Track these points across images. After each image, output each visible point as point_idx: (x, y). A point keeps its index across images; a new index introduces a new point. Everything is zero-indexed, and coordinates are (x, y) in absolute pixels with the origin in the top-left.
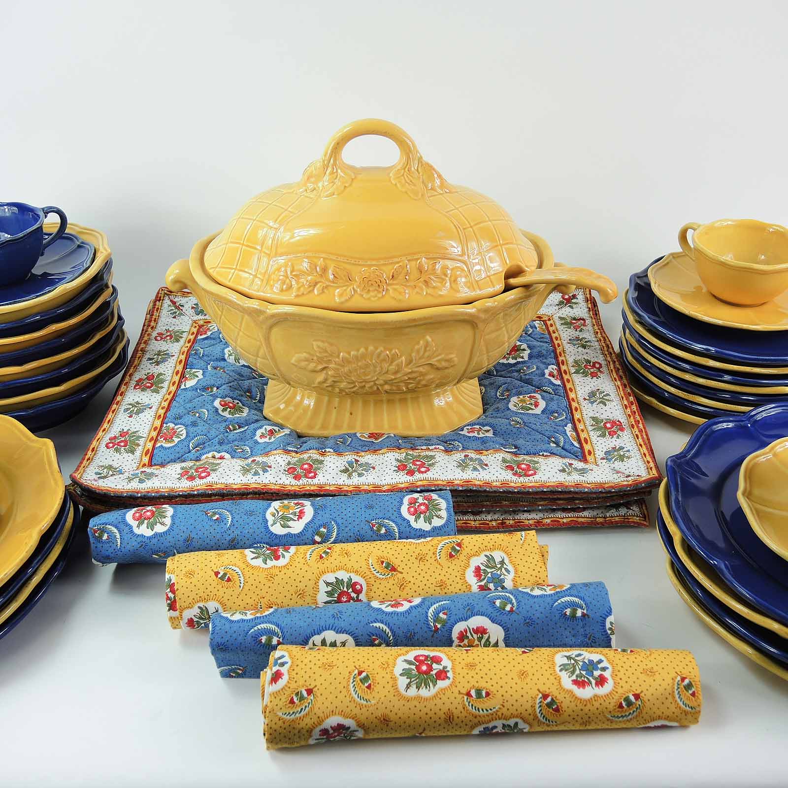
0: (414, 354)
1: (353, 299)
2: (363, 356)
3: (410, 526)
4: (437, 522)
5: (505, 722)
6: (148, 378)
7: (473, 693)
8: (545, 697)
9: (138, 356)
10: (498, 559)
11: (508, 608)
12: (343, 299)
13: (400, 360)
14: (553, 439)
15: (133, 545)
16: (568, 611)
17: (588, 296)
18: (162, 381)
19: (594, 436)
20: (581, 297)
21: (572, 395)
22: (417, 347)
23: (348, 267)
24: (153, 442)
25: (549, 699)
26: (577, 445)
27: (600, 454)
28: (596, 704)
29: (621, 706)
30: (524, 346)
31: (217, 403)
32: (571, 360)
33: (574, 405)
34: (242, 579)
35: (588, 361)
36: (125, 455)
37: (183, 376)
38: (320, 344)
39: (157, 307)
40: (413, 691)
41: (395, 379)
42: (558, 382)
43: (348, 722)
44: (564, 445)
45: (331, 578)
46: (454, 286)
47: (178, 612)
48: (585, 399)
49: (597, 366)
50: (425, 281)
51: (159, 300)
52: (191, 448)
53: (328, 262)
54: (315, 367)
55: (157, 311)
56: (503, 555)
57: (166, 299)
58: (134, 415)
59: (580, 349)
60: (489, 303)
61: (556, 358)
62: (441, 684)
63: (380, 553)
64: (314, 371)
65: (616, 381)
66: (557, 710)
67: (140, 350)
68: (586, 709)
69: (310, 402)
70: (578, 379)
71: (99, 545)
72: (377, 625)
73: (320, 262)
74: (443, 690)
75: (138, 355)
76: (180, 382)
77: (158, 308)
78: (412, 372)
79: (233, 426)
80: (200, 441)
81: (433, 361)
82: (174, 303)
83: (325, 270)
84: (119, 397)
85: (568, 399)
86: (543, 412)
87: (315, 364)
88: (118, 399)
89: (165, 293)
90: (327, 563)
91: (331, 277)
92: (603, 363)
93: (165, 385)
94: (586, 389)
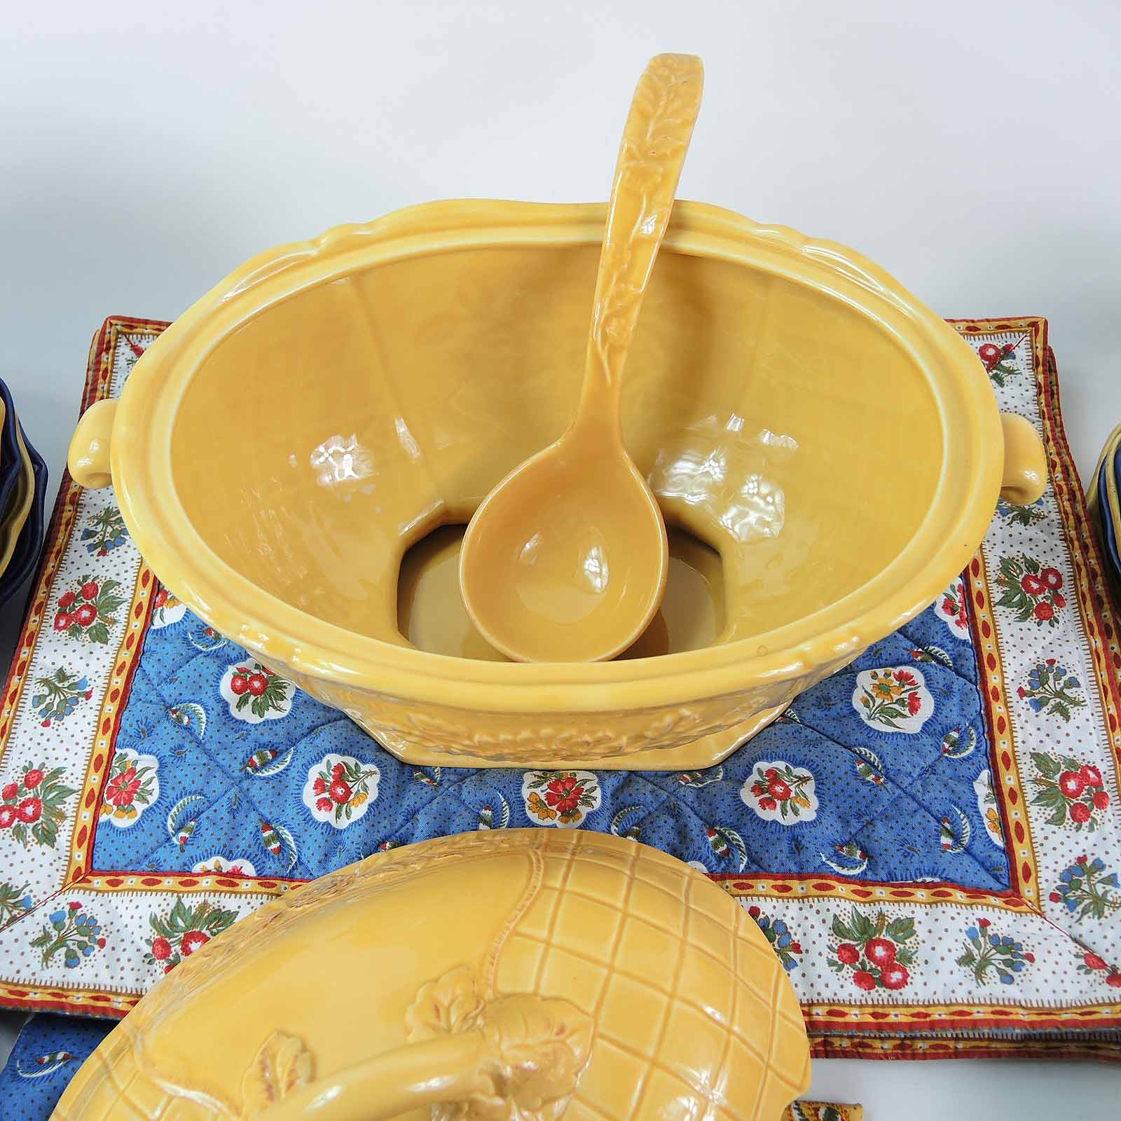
6: (85, 593)
9: (64, 521)
14: (947, 825)
17: (1040, 353)
18: (114, 604)
19: (1037, 818)
20: (1022, 354)
21: (994, 680)
24: (93, 805)
26: (998, 840)
27: (1049, 877)
33: (997, 709)
35: (1032, 565)
36: (37, 849)
39: (103, 367)
42: (963, 633)
44: (971, 845)
48: (1021, 692)
49: (1052, 579)
51: (108, 349)
52: (170, 830)
55: (104, 378)
57: (123, 344)
58: (52, 720)
59: (1018, 527)
65: (1092, 634)
70: (1007, 623)
75: (67, 515)
76: (152, 605)
77: (106, 370)
79: (262, 757)
80: (191, 808)
84: (25, 649)
85: (985, 690)
86: (928, 728)
88: (23, 657)
89: (118, 332)
92: (1065, 570)
93: (121, 613)
94: (1026, 659)
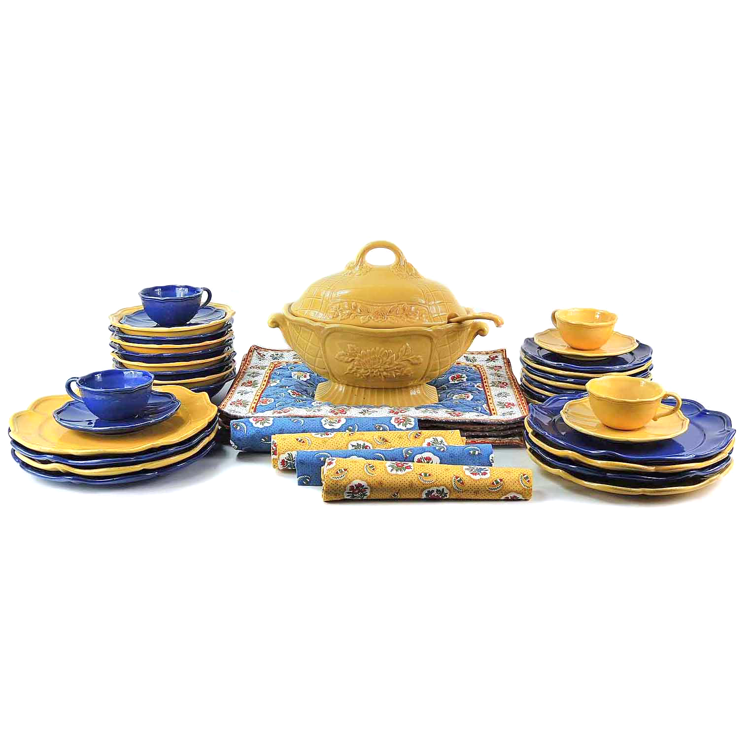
0: (400, 353)
1: (370, 322)
2: (374, 353)
3: (395, 427)
4: (408, 426)
5: (437, 488)
6: (249, 383)
7: (423, 474)
8: (457, 478)
9: (241, 374)
10: (439, 440)
11: (442, 450)
12: (364, 321)
13: (392, 356)
14: (475, 408)
15: (252, 432)
16: (471, 452)
17: (505, 357)
18: (257, 384)
19: (498, 408)
20: (500, 357)
21: (488, 394)
22: (401, 349)
23: (368, 306)
24: (255, 404)
25: (459, 479)
26: (488, 412)
28: (481, 482)
29: (493, 484)
30: (464, 375)
31: (289, 391)
32: (490, 382)
33: (489, 397)
34: (310, 442)
35: (500, 382)
36: (241, 408)
37: (268, 382)
38: (351, 345)
39: (250, 354)
40: (394, 472)
41: (390, 368)
42: (482, 389)
43: (363, 483)
44: (481, 411)
45: (355, 443)
46: (421, 318)
47: (277, 456)
48: (496, 395)
49: (505, 385)
50: (407, 315)
52: (277, 406)
53: (358, 304)
54: (348, 359)
55: (250, 356)
56: (442, 438)
57: (255, 352)
58: (243, 395)
59: (497, 377)
60: (439, 328)
61: (482, 380)
62: (407, 470)
63: (379, 435)
64: (347, 362)
66: (463, 483)
67: (242, 372)
68: (476, 484)
69: (342, 388)
70: (493, 388)
71: (235, 432)
72: (378, 454)
73: (353, 304)
74: (409, 473)
76: (267, 384)
78: (399, 364)
79: (299, 400)
80: (282, 404)
81: (410, 358)
82: (260, 354)
83: (356, 307)
85: (486, 395)
86: (472, 400)
87: (347, 358)
88: (233, 390)
89: (254, 349)
90: (352, 437)
91: (359, 311)
93: (259, 385)
94: (498, 391)
